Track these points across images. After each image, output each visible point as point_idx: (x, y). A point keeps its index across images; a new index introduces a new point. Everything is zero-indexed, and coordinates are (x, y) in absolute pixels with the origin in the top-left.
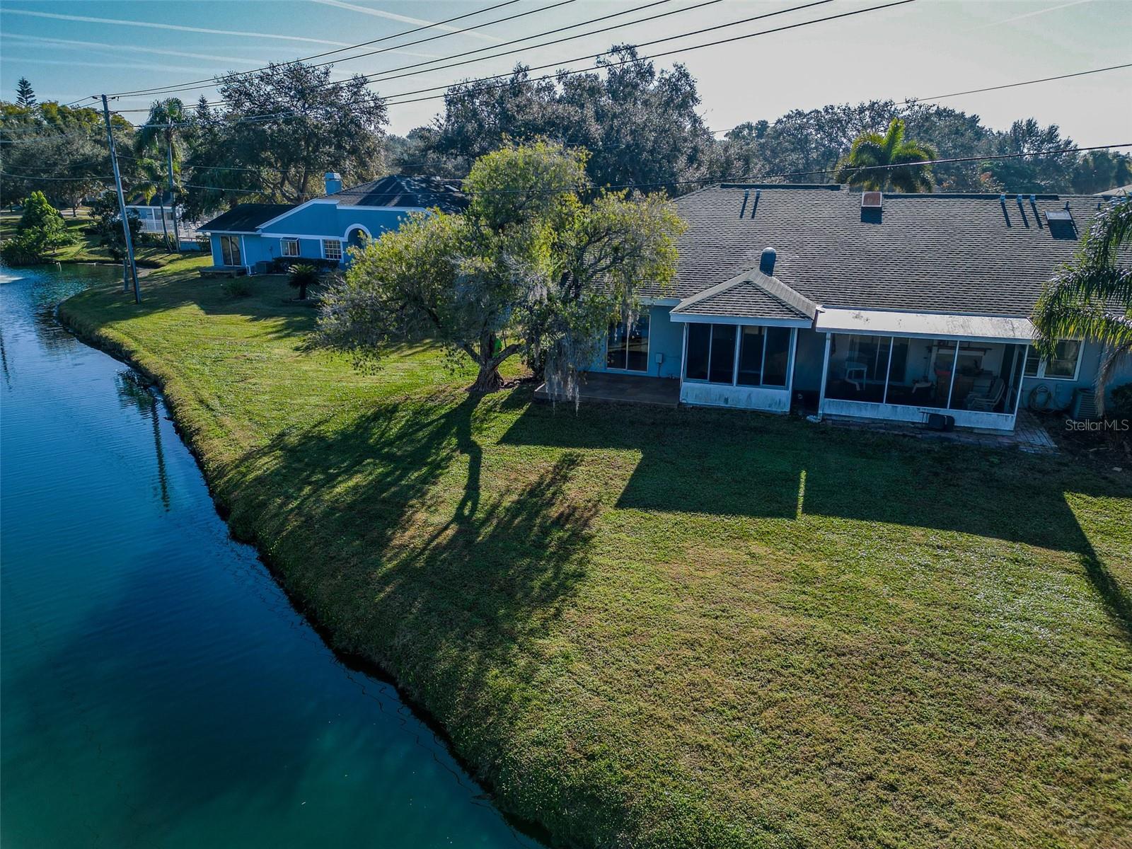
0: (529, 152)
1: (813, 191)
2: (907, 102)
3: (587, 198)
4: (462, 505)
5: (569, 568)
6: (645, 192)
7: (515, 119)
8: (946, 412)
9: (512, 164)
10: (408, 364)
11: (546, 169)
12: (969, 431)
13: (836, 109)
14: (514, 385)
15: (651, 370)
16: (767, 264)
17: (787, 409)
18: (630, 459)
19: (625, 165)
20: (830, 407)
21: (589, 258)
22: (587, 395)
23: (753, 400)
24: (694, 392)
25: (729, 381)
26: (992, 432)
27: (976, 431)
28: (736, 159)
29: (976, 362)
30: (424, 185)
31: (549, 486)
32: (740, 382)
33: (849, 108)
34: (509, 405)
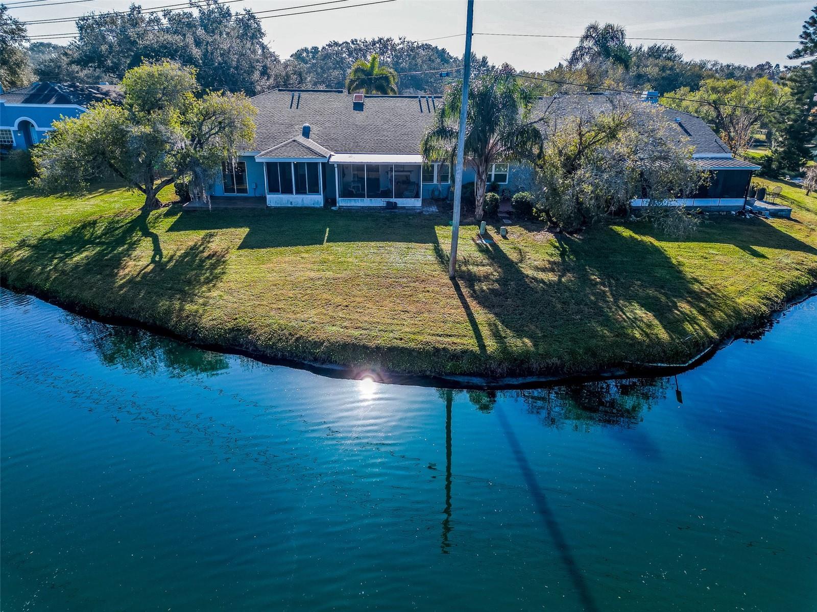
0: (160, 68)
1: (329, 93)
2: (400, 39)
3: (199, 95)
4: (154, 256)
5: (218, 271)
6: (232, 91)
7: (137, 43)
8: (393, 200)
9: (151, 75)
10: (92, 201)
11: (172, 79)
12: (404, 208)
13: (358, 42)
14: (169, 205)
15: (250, 193)
16: (306, 132)
17: (322, 205)
18: (244, 232)
19: (219, 76)
20: (342, 202)
21: (205, 129)
22: (215, 206)
23: (305, 202)
24: (274, 200)
25: (291, 193)
26: (413, 208)
27: (406, 208)
28: (292, 74)
29: (407, 177)
30: (72, 89)
31: (200, 245)
32: (297, 193)
33: (366, 42)
34: (168, 215)
